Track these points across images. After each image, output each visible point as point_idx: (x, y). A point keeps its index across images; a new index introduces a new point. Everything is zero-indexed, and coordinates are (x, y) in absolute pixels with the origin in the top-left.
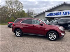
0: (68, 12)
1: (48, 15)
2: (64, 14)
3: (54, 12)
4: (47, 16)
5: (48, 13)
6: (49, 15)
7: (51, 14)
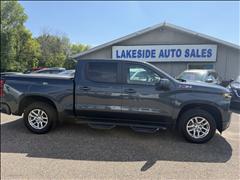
0: (173, 51)
1: (120, 55)
2: (161, 55)
3: (137, 48)
5: (120, 49)
6: (123, 55)
7: (128, 54)
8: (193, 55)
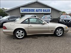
0: (40, 10)
3: (29, 8)
4: (22, 11)
6: (24, 11)
7: (26, 10)
8: (45, 11)
